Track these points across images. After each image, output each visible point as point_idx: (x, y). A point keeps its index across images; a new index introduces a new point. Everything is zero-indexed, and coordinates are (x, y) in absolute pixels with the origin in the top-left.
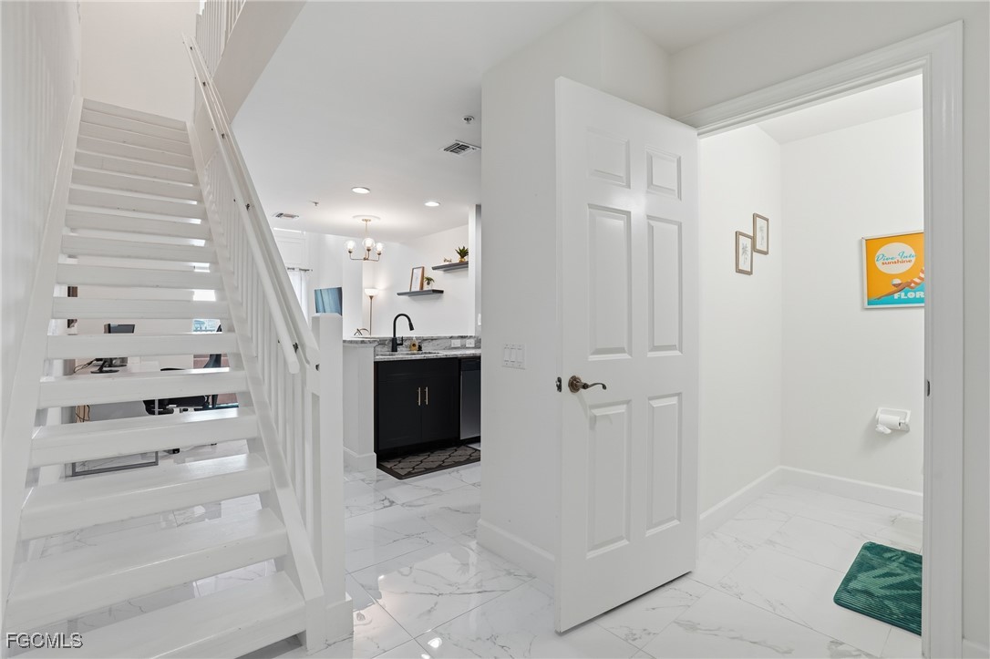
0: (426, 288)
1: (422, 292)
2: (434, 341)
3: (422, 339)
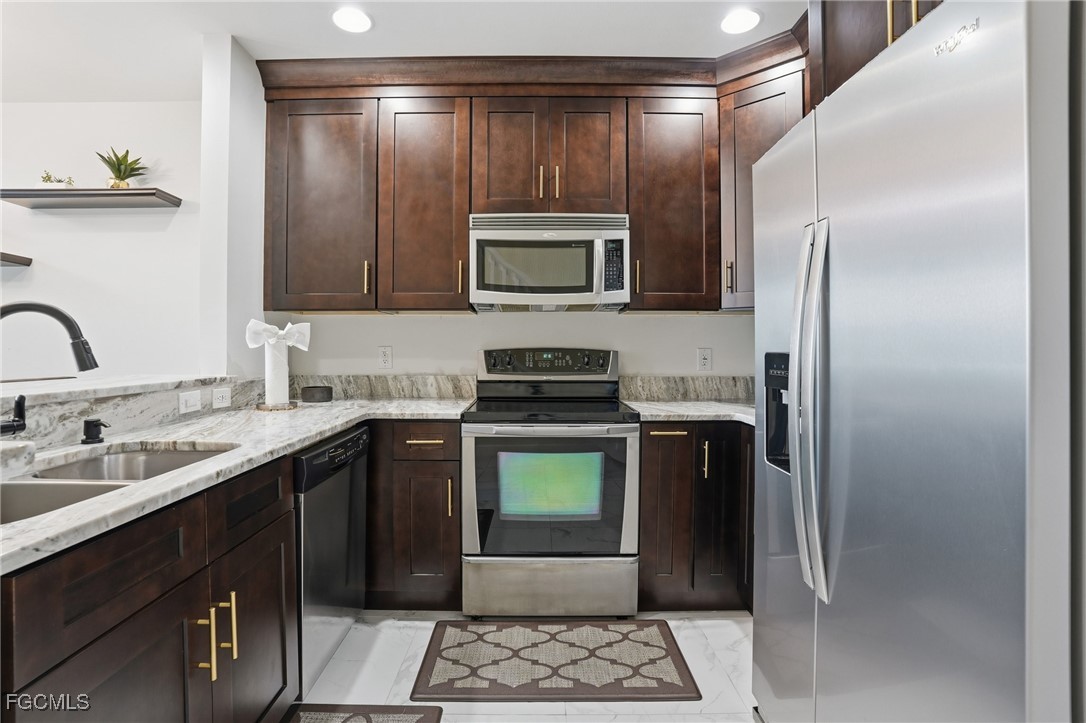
2: (132, 400)
3: (92, 396)
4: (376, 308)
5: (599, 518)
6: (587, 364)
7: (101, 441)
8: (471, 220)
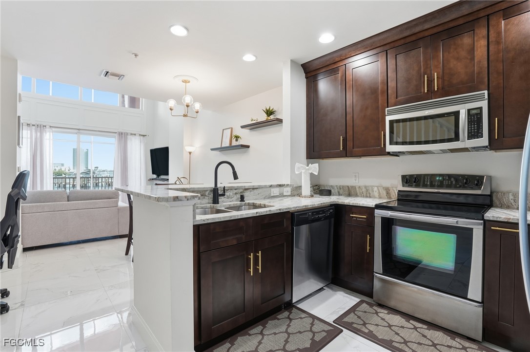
0: (234, 143)
1: (231, 148)
2: (255, 190)
3: (243, 188)
4: (346, 156)
5: (453, 273)
6: (466, 183)
7: (244, 201)
8: (386, 111)
